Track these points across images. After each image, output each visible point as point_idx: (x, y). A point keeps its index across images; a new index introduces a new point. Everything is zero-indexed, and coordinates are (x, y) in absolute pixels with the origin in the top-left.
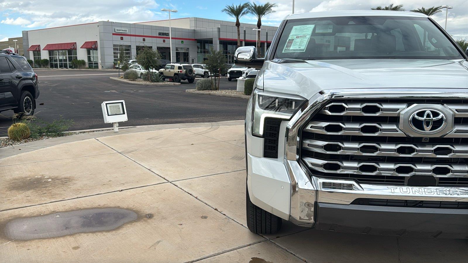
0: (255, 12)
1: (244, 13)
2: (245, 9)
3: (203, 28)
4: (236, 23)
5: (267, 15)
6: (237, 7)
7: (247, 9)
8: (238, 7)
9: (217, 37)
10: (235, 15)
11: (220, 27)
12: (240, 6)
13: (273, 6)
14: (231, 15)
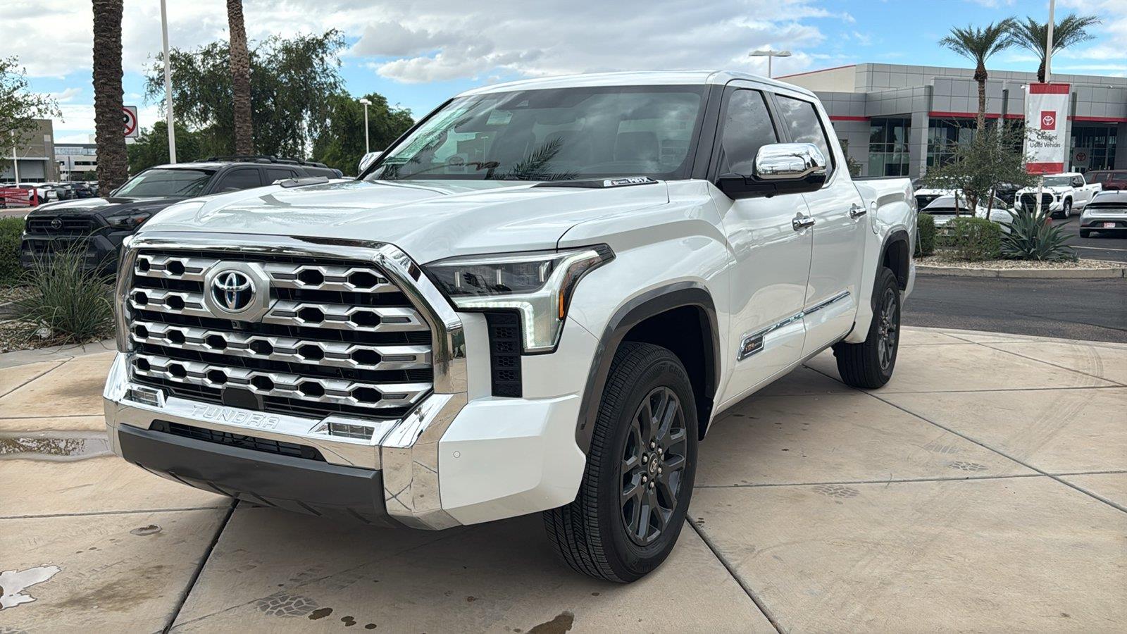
0: (1032, 41)
1: (999, 46)
2: (1004, 35)
3: (891, 89)
4: (974, 74)
5: (1069, 46)
6: (979, 31)
7: (1008, 34)
8: (982, 32)
9: (924, 108)
10: (974, 53)
11: (932, 84)
12: (989, 29)
13: (1089, 22)
14: (962, 53)
